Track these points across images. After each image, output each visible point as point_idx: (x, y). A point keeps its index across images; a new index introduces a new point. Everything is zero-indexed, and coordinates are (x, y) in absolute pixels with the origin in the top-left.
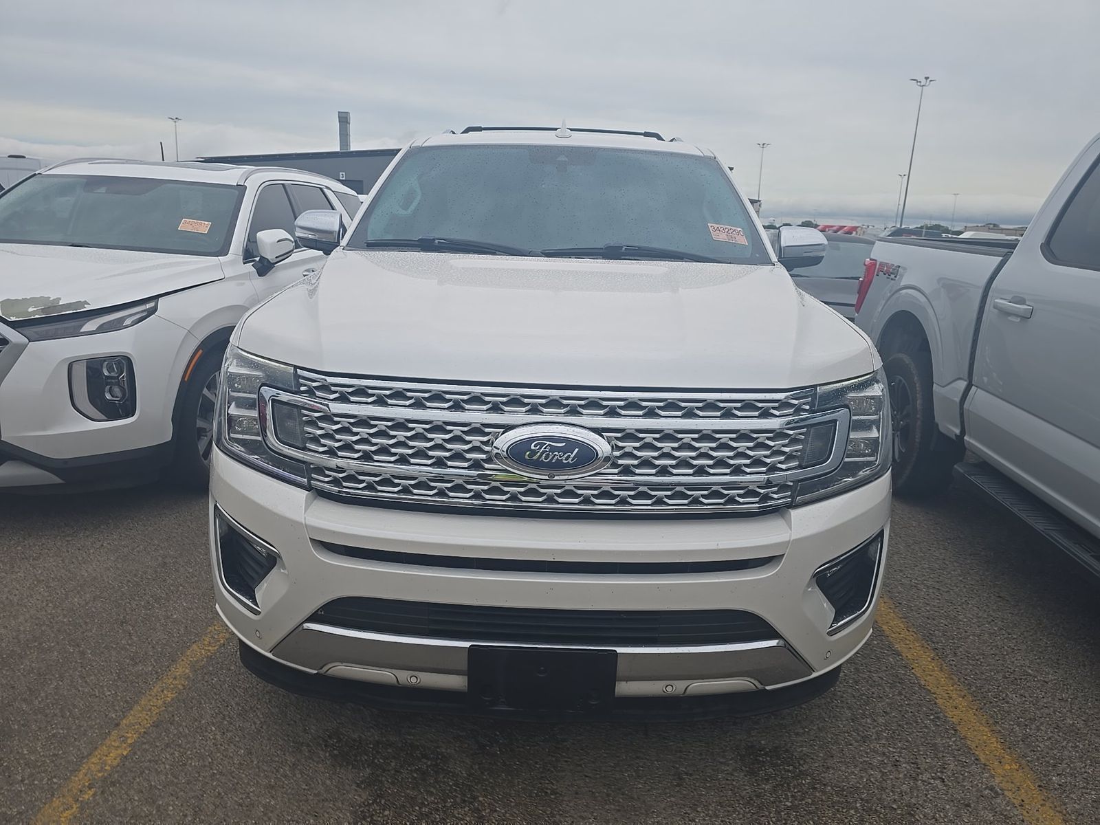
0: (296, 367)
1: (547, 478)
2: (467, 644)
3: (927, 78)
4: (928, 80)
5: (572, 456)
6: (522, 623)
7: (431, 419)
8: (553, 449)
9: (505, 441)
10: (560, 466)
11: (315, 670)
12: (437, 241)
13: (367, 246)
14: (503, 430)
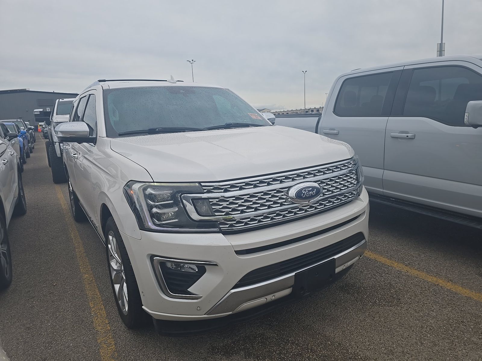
0: (199, 183)
1: (308, 202)
2: (293, 274)
3: (193, 60)
4: (193, 61)
5: (315, 192)
6: (317, 256)
7: (262, 191)
8: (309, 191)
9: (292, 193)
10: (312, 197)
11: (230, 312)
12: (157, 129)
13: (119, 135)
14: (288, 189)
